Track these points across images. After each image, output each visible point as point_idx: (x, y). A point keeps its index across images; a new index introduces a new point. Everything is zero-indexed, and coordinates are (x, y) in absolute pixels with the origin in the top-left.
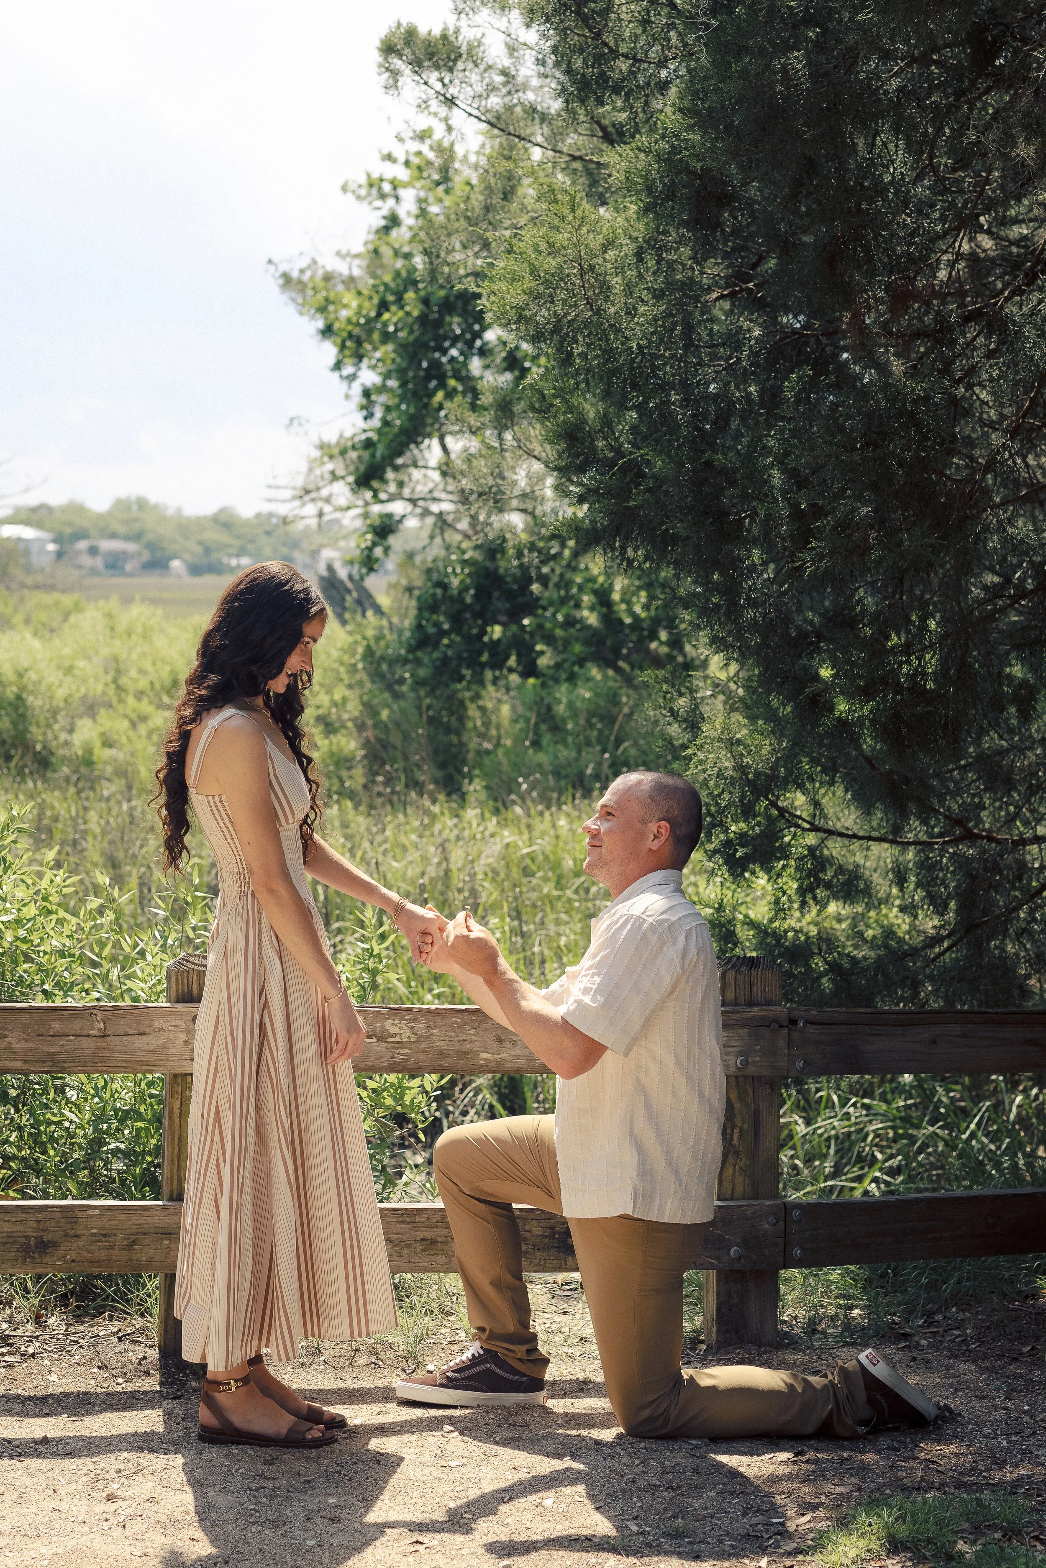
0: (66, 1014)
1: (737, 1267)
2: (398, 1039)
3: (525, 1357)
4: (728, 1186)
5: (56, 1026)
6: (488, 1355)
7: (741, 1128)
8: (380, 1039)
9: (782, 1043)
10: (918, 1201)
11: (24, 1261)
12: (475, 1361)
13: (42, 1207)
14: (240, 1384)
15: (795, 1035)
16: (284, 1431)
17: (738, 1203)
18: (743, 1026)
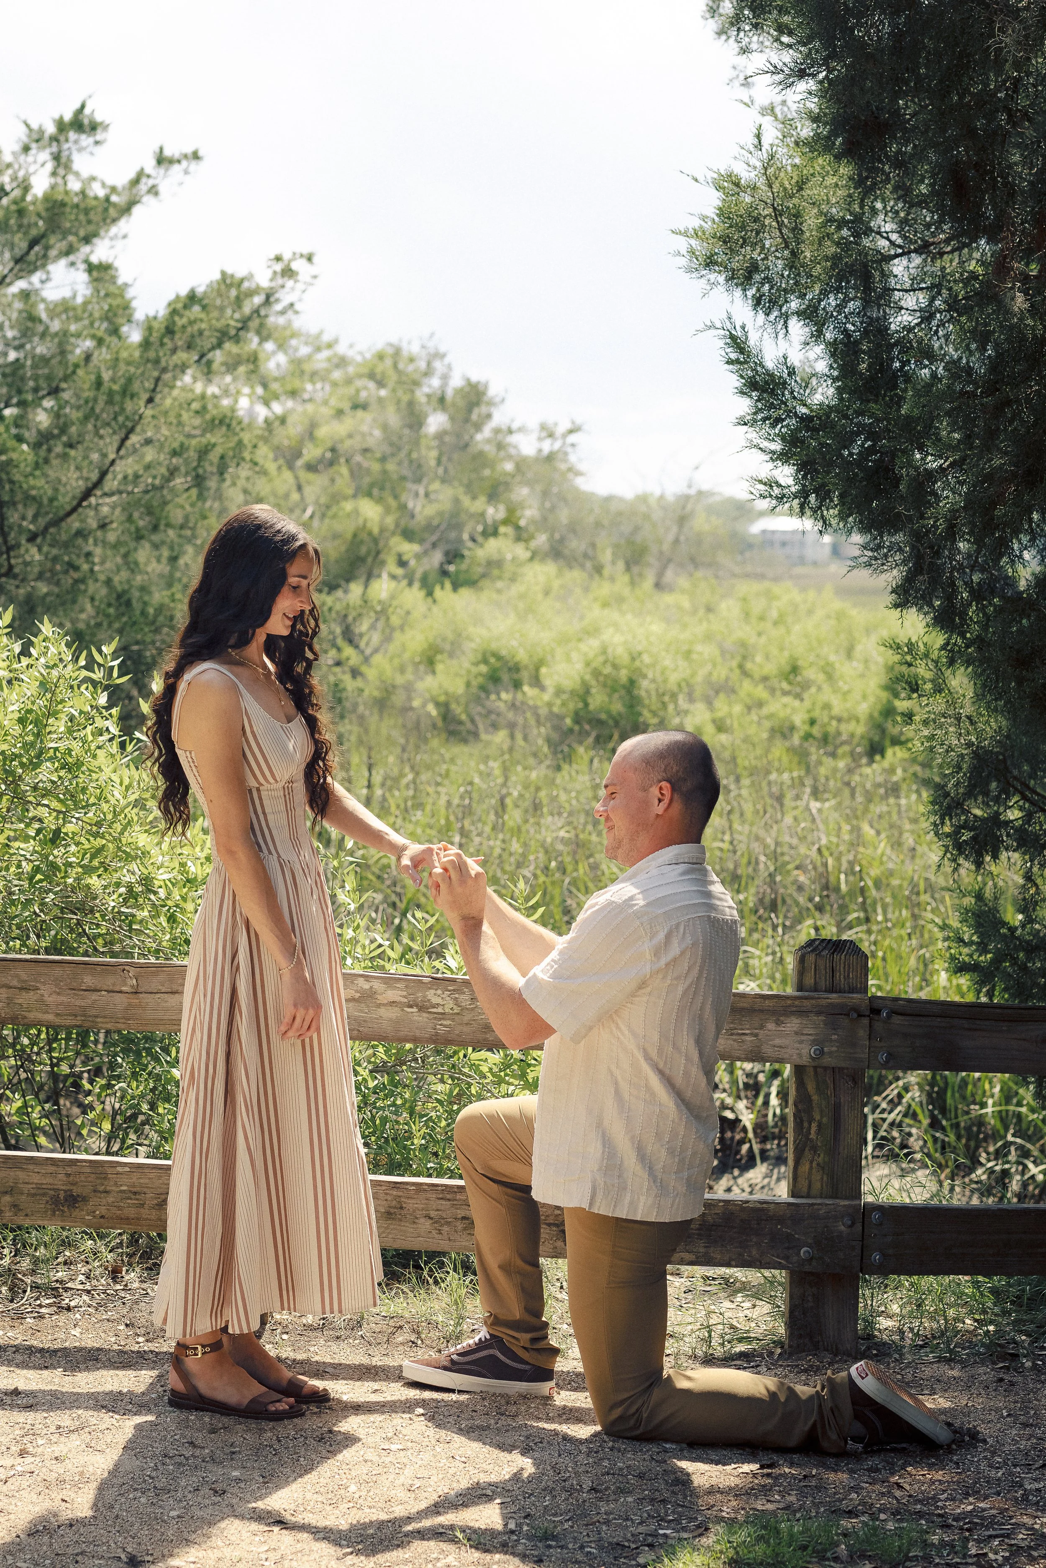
0: (99, 968)
1: (807, 1268)
2: (440, 1010)
3: (528, 1345)
4: (803, 1184)
5: (89, 980)
6: (494, 1341)
7: (820, 1122)
8: (422, 1008)
9: (862, 1033)
10: (1027, 1212)
11: (54, 1214)
12: (481, 1345)
13: (71, 1160)
14: (208, 1349)
15: (878, 1026)
16: (246, 1402)
17: (810, 1201)
18: (819, 1013)
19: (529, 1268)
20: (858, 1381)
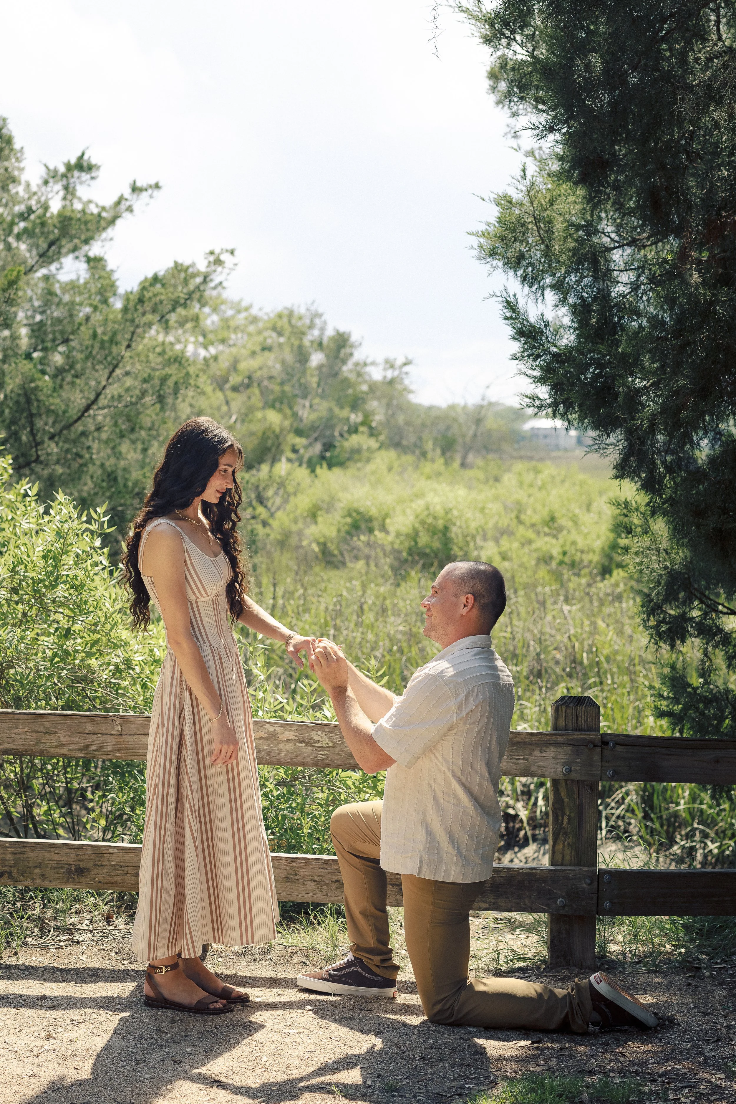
0: (96, 719)
1: (562, 912)
2: (320, 745)
4: (559, 857)
5: (90, 727)
6: (357, 961)
7: (569, 816)
8: (308, 744)
9: (597, 758)
10: (707, 874)
11: (68, 881)
13: (79, 845)
14: (169, 968)
15: (607, 752)
16: (195, 1002)
17: (564, 868)
18: (568, 745)
19: (380, 914)
20: (596, 985)
